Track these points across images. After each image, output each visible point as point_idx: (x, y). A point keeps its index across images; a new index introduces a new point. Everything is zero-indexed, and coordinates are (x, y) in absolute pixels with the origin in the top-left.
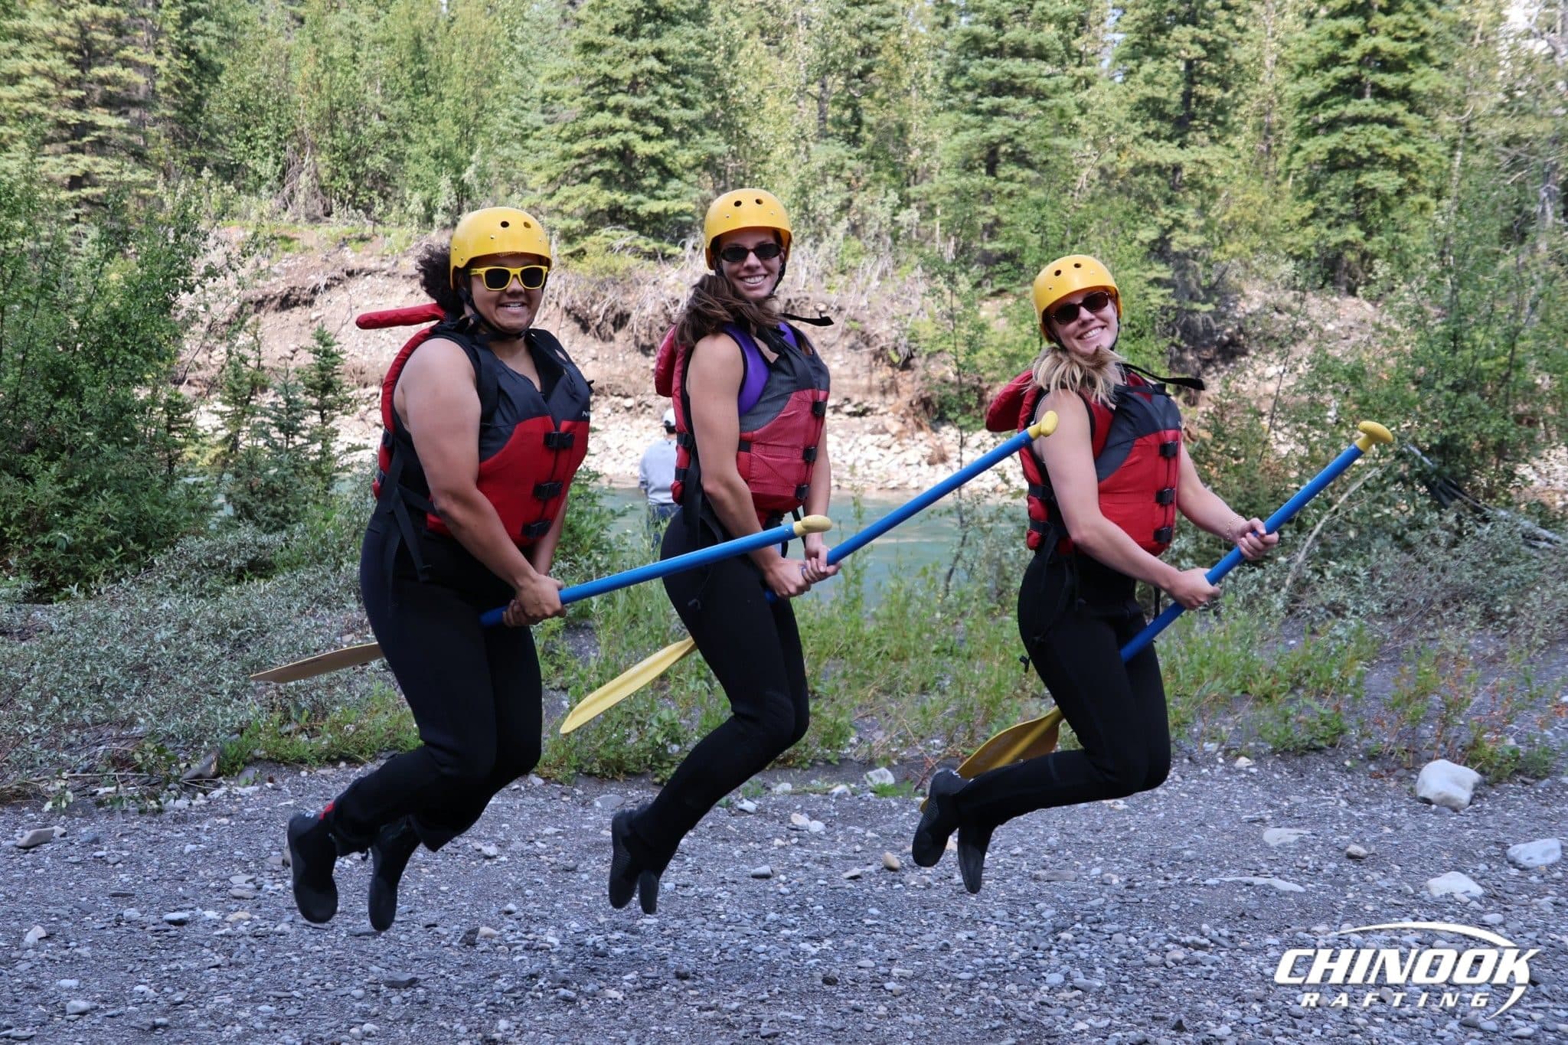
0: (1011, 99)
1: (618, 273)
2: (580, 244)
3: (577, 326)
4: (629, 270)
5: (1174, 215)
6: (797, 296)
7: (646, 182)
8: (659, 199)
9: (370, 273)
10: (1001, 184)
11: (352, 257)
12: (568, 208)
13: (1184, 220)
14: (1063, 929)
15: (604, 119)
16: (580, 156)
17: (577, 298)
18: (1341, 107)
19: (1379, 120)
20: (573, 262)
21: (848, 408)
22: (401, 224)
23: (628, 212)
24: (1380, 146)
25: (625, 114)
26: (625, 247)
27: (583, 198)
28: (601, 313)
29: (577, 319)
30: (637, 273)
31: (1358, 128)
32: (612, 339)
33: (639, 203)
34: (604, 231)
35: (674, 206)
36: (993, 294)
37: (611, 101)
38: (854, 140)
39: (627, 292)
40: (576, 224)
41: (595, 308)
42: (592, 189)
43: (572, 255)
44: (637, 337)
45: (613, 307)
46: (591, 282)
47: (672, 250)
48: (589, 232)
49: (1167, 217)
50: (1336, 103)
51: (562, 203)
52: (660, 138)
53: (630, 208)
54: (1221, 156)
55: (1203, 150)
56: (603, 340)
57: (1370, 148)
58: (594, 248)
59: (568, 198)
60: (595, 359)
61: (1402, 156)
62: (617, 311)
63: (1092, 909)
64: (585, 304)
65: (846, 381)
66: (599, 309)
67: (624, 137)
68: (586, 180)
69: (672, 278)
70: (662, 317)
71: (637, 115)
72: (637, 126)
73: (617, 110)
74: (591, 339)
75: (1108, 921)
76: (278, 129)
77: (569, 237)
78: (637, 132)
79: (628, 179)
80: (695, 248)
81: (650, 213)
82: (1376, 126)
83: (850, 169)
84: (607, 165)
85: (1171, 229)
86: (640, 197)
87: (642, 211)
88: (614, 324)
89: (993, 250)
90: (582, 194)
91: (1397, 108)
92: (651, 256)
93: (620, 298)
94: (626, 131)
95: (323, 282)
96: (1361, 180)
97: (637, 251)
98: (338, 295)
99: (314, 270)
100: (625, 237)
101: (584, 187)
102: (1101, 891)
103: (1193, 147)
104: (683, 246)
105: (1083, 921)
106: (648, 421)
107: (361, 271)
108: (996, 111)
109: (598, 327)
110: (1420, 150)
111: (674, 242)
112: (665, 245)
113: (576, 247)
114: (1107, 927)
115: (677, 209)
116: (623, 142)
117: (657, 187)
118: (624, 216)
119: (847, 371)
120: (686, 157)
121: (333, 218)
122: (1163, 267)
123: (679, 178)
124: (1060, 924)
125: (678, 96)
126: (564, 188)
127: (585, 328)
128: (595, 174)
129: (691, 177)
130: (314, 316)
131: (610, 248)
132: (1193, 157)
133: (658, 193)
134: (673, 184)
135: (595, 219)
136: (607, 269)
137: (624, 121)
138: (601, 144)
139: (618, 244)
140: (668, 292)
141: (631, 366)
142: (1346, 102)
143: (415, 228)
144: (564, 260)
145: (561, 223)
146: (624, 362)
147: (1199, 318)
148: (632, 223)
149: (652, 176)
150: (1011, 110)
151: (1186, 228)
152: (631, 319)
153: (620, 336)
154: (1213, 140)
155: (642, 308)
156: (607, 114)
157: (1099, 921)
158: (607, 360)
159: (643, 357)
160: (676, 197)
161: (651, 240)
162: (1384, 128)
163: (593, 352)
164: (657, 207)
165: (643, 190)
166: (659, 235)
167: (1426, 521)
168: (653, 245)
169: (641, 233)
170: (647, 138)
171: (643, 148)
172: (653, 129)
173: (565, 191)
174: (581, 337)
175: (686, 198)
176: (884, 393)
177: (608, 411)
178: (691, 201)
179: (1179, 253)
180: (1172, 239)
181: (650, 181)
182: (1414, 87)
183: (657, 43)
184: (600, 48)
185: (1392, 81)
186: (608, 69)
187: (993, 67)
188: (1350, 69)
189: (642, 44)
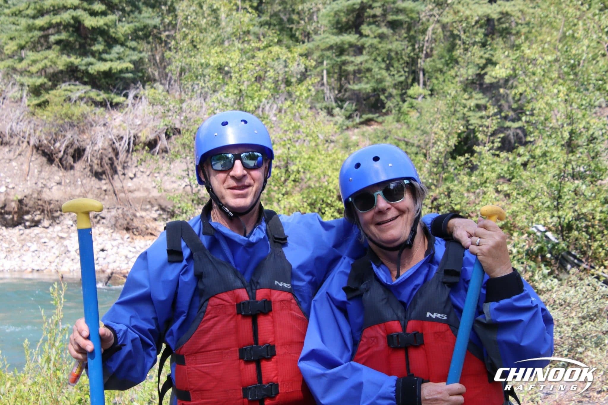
1: (74, 118)
2: (45, 97)
3: (44, 159)
4: (84, 116)
5: (487, 56)
7: (94, 48)
8: (105, 60)
10: (364, 40)
12: (34, 69)
16: (42, 29)
17: (43, 137)
20: (38, 111)
23: (83, 71)
26: (81, 98)
27: (46, 61)
28: (62, 149)
29: (44, 154)
30: (91, 118)
32: (72, 168)
33: (91, 64)
34: (64, 86)
35: (117, 66)
36: (362, 123)
39: (83, 132)
40: (39, 81)
41: (58, 145)
42: (52, 54)
43: (39, 105)
44: (91, 166)
45: (72, 144)
46: (53, 126)
47: (118, 99)
48: (54, 86)
51: (29, 66)
52: (104, 14)
53: (83, 68)
56: (65, 169)
58: (55, 99)
60: (59, 183)
62: (75, 147)
64: (50, 142)
66: (60, 146)
68: (49, 48)
69: (117, 120)
70: (110, 150)
74: (56, 168)
77: (35, 91)
78: (85, 10)
79: (82, 46)
80: (136, 97)
81: (98, 72)
84: (64, 36)
85: (485, 66)
86: (91, 59)
87: (92, 70)
88: (73, 157)
89: (360, 90)
90: (46, 58)
92: (102, 104)
93: (76, 137)
97: (90, 101)
100: (80, 90)
101: (47, 52)
104: (126, 96)
106: (102, 229)
109: (61, 160)
111: (118, 94)
112: (112, 95)
113: (42, 99)
115: (119, 68)
116: (74, 18)
117: (105, 52)
118: (80, 75)
120: (125, 28)
122: (480, 95)
123: (122, 44)
126: (31, 54)
127: (51, 160)
128: (58, 42)
129: (133, 44)
131: (70, 99)
132: (498, 9)
133: (105, 56)
134: (118, 49)
135: (56, 77)
136: (66, 115)
138: (57, 19)
139: (74, 96)
140: (115, 131)
141: (88, 189)
144: (32, 109)
145: (29, 81)
146: (82, 185)
147: (510, 133)
148: (86, 79)
149: (99, 43)
151: (496, 65)
152: (86, 153)
153: (79, 166)
155: (94, 143)
158: (69, 184)
159: (97, 180)
160: (119, 58)
161: (102, 93)
163: (57, 178)
164: (103, 67)
165: (93, 54)
166: (107, 90)
168: (102, 96)
169: (93, 87)
170: (93, 14)
171: (90, 22)
173: (32, 56)
174: (47, 168)
175: (127, 59)
177: (71, 222)
178: (131, 62)
179: (491, 85)
180: (486, 74)
181: (99, 47)
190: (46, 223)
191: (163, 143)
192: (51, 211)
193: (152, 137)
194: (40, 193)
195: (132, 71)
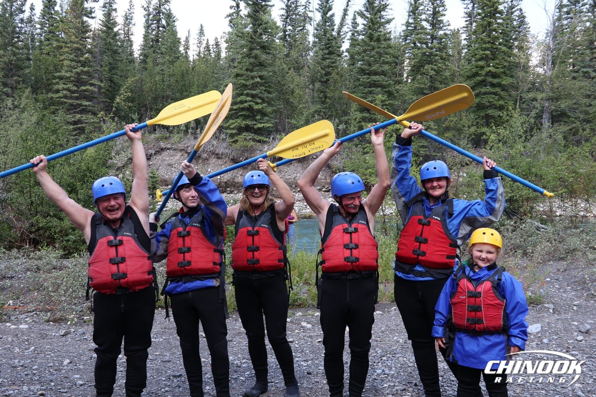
0: (374, 89)
1: (248, 147)
2: (237, 138)
4: (252, 146)
8: (261, 123)
9: (169, 149)
11: (162, 145)
12: (232, 127)
14: (384, 356)
15: (243, 98)
16: (236, 110)
17: (235, 155)
18: (480, 90)
19: (493, 93)
20: (234, 144)
21: (324, 189)
22: (178, 133)
23: (251, 127)
24: (493, 101)
25: (250, 96)
26: (250, 139)
27: (237, 123)
30: (255, 147)
31: (485, 96)
34: (244, 134)
35: (266, 125)
37: (245, 92)
38: (323, 103)
39: (251, 153)
40: (234, 131)
42: (239, 121)
43: (233, 142)
46: (239, 150)
47: (265, 140)
48: (239, 134)
50: (478, 88)
51: (230, 125)
52: (261, 104)
57: (490, 102)
58: (240, 139)
59: (233, 123)
61: (500, 105)
63: (393, 350)
64: (238, 157)
65: (323, 181)
67: (250, 103)
68: (238, 118)
69: (265, 148)
71: (253, 96)
72: (254, 100)
73: (247, 95)
75: (398, 353)
76: (139, 104)
77: (232, 136)
78: (254, 102)
79: (251, 117)
80: (273, 139)
81: (258, 128)
82: (491, 95)
83: (323, 112)
84: (244, 113)
85: (427, 129)
86: (255, 123)
87: (255, 127)
91: (498, 90)
92: (259, 141)
93: (249, 155)
94: (250, 101)
95: (153, 152)
96: (487, 113)
97: (254, 140)
98: (159, 157)
99: (151, 148)
100: (250, 136)
101: (237, 120)
102: (396, 344)
104: (269, 138)
105: (390, 354)
107: (166, 148)
108: (370, 93)
110: (506, 103)
111: (267, 138)
112: (263, 138)
113: (235, 139)
114: (397, 355)
116: (249, 105)
117: (261, 119)
118: (250, 129)
119: (323, 177)
120: (270, 109)
121: (157, 132)
122: (424, 142)
123: (268, 116)
124: (383, 355)
125: (266, 90)
126: (230, 120)
128: (241, 115)
129: (271, 116)
130: (151, 163)
131: (246, 139)
133: (261, 121)
134: (266, 118)
135: (241, 130)
136: (245, 146)
137: (249, 98)
138: (242, 106)
139: (248, 138)
142: (482, 88)
143: (182, 134)
144: (231, 143)
145: (229, 132)
148: (252, 131)
150: (374, 92)
151: (432, 129)
153: (249, 168)
156: (244, 96)
157: (395, 354)
160: (267, 122)
161: (259, 136)
162: (494, 96)
163: (240, 173)
164: (260, 126)
165: (256, 120)
166: (261, 134)
167: (506, 223)
168: (259, 138)
169: (255, 134)
170: (257, 103)
171: (256, 107)
172: (259, 101)
173: (231, 121)
178: (271, 123)
181: (258, 117)
182: (503, 83)
183: (260, 73)
184: (241, 75)
185: (495, 81)
186: (244, 82)
187: (368, 78)
188: (482, 77)
189: (255, 73)
190: (236, 192)
192: (238, 187)
194: (234, 179)
195: (272, 127)
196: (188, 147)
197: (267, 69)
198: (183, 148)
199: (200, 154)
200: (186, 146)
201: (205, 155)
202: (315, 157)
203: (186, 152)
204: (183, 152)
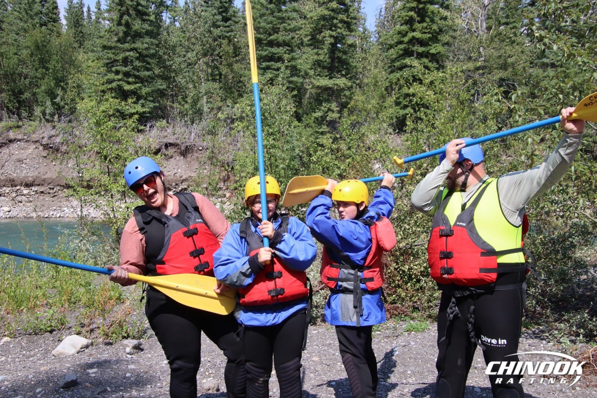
0: (273, 63)
5: (328, 106)
6: (190, 144)
9: (19, 140)
11: (12, 134)
13: (331, 108)
18: (402, 61)
24: (417, 75)
25: (121, 74)
37: (114, 69)
49: (325, 107)
50: (401, 59)
52: (136, 83)
54: (344, 82)
55: (338, 80)
67: (118, 83)
69: (141, 138)
71: (127, 74)
72: (125, 79)
73: (117, 73)
78: (125, 81)
80: (150, 127)
85: (327, 112)
91: (425, 60)
94: (119, 80)
98: (5, 150)
103: (334, 79)
104: (145, 126)
107: (15, 140)
108: (268, 68)
111: (142, 125)
117: (135, 103)
122: (325, 127)
123: (145, 99)
125: (143, 66)
129: (151, 99)
132: (333, 82)
134: (142, 101)
137: (120, 77)
138: (110, 86)
140: (139, 144)
142: (405, 59)
143: (38, 122)
150: (273, 67)
151: (333, 111)
154: (343, 75)
156: (113, 74)
160: (142, 106)
170: (129, 83)
171: (127, 87)
172: (130, 80)
175: (147, 107)
176: (224, 182)
178: (149, 108)
179: (331, 121)
180: (328, 116)
182: (431, 52)
183: (133, 46)
184: (111, 48)
185: (421, 49)
186: (112, 56)
187: (266, 50)
188: (404, 45)
189: (127, 46)
191: (164, 150)
193: (158, 147)
195: (149, 113)
196: (43, 138)
197: (142, 39)
198: (37, 139)
199: (59, 147)
200: (41, 137)
201: (64, 148)
202: (201, 148)
203: (41, 145)
204: (38, 144)
